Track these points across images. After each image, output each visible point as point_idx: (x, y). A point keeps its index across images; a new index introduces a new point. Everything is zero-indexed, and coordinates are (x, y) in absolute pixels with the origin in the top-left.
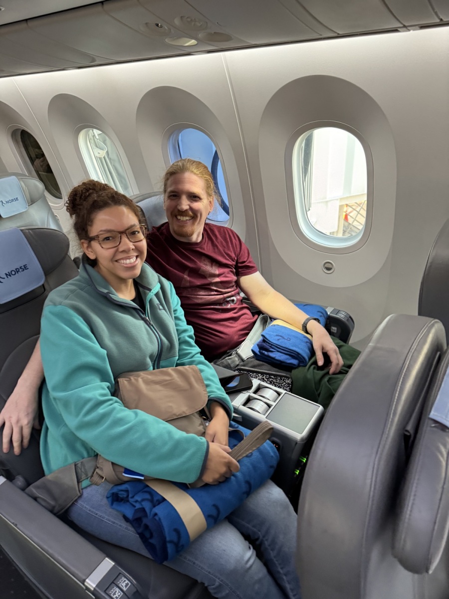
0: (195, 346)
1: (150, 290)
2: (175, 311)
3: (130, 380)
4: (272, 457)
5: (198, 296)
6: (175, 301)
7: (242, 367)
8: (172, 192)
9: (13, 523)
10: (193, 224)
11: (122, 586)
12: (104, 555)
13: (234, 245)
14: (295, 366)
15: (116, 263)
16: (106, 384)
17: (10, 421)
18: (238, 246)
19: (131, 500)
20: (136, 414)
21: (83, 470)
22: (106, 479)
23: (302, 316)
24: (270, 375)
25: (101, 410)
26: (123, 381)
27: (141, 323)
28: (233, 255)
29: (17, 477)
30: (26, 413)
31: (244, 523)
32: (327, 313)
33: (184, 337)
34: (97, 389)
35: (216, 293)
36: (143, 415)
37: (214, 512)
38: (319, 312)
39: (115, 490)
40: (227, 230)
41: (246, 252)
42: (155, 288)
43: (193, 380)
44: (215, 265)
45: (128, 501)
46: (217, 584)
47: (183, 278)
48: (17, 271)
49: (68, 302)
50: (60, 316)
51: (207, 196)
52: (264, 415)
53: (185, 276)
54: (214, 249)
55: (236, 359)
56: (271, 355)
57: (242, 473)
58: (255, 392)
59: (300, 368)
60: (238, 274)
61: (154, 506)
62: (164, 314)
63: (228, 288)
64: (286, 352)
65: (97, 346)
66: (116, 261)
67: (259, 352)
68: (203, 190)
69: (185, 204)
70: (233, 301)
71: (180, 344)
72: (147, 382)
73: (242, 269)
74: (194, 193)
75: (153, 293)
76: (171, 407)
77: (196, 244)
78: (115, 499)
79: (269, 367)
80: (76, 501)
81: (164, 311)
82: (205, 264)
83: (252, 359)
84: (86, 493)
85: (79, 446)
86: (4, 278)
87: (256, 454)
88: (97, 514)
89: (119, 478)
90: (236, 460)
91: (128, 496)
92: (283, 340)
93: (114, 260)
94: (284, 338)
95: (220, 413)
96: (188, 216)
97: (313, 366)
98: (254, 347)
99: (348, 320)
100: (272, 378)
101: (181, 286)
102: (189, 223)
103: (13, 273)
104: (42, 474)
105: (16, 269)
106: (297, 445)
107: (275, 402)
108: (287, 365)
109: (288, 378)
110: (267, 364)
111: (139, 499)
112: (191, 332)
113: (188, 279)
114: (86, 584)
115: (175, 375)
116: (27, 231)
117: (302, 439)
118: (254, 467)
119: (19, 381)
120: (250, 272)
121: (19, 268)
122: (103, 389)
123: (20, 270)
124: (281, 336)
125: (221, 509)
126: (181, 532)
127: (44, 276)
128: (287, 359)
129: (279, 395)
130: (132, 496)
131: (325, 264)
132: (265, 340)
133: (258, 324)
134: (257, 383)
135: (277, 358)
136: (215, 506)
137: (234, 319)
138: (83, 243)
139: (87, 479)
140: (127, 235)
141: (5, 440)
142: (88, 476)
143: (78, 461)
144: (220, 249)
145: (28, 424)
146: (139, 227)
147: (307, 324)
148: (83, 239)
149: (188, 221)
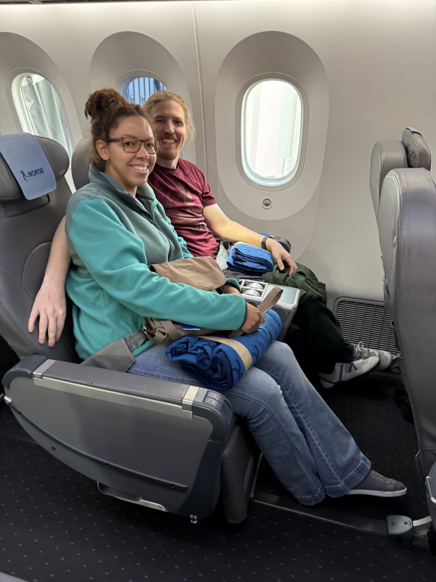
1: (153, 201)
2: (169, 224)
5: (178, 217)
8: (158, 117)
11: (214, 397)
12: (187, 386)
13: (199, 177)
15: (130, 167)
17: (45, 312)
18: (202, 179)
19: (189, 350)
22: (168, 334)
23: (258, 237)
28: (200, 185)
30: (61, 305)
35: (191, 216)
37: (256, 351)
39: (174, 344)
41: (208, 185)
42: (155, 199)
43: (210, 264)
44: (189, 192)
45: (188, 352)
47: (167, 199)
48: (36, 172)
49: (98, 196)
50: (98, 208)
52: (260, 296)
53: (168, 198)
56: (244, 264)
57: (264, 327)
58: (245, 285)
59: (268, 273)
61: (213, 350)
63: (197, 214)
64: (256, 260)
66: (130, 166)
67: (234, 263)
68: (183, 117)
69: (172, 128)
70: (203, 225)
72: (176, 267)
73: (207, 199)
74: (178, 118)
75: (155, 203)
76: (202, 283)
77: (174, 170)
78: (174, 352)
80: (129, 368)
82: (181, 189)
83: (227, 271)
86: (27, 177)
91: (187, 348)
92: (252, 251)
93: (129, 164)
96: (173, 140)
97: (278, 270)
98: (228, 260)
99: (287, 243)
102: (174, 146)
103: (34, 173)
105: (35, 171)
106: (290, 314)
107: (263, 289)
108: (258, 270)
111: (201, 345)
113: (171, 200)
114: (183, 403)
115: (196, 263)
117: (294, 308)
118: (271, 324)
120: (211, 203)
121: (37, 170)
124: (249, 250)
125: (259, 350)
126: (240, 363)
127: (56, 183)
128: (258, 266)
129: (264, 286)
130: (192, 345)
131: (264, 201)
132: (237, 252)
133: (222, 248)
134: (244, 281)
135: (250, 266)
136: (255, 347)
137: (206, 241)
138: (99, 143)
139: (138, 348)
140: (145, 145)
141: (42, 331)
142: (139, 345)
143: (126, 335)
144: (191, 178)
145: (63, 314)
146: (153, 141)
147: (265, 241)
148: (100, 139)
149: (173, 144)
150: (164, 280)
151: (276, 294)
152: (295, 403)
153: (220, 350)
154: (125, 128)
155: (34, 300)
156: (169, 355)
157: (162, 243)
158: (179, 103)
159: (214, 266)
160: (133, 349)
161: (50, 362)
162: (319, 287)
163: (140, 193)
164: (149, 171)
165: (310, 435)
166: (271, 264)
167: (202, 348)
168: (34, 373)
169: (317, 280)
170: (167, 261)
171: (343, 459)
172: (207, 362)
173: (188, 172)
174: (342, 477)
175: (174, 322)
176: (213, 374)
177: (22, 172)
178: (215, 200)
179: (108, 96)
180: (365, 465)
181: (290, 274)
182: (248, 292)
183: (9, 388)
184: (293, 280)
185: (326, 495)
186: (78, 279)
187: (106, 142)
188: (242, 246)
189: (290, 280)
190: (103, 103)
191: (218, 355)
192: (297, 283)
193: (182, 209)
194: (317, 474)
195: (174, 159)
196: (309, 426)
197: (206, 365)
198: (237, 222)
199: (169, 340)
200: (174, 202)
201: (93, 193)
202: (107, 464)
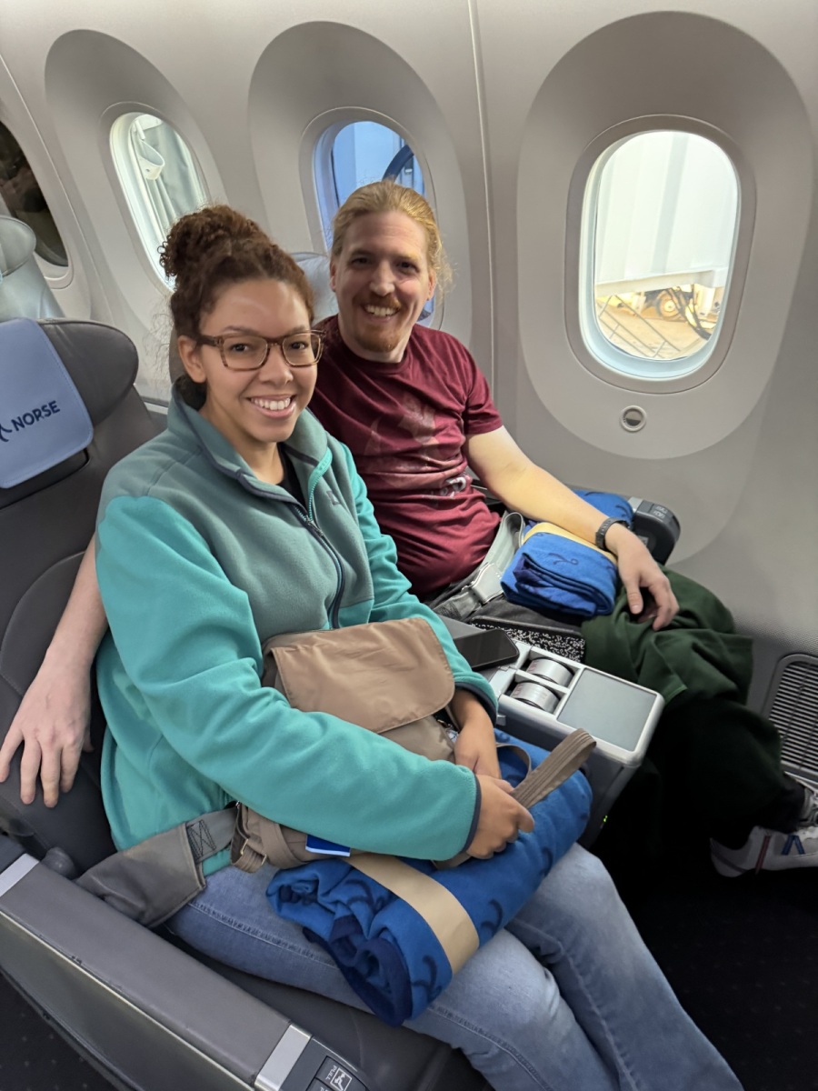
0: (400, 578)
1: (315, 463)
2: (359, 505)
3: (298, 650)
4: (583, 797)
5: (396, 475)
6: (357, 484)
7: (484, 617)
8: (359, 252)
9: (72, 959)
10: (399, 323)
11: (337, 1085)
12: (285, 1022)
13: (463, 368)
14: (586, 615)
15: (246, 403)
16: (249, 662)
17: (36, 738)
18: (470, 374)
19: (321, 899)
20: (323, 724)
21: (204, 837)
22: (268, 859)
23: (594, 518)
24: (541, 631)
25: (253, 717)
26: (282, 654)
27: (303, 532)
28: (462, 392)
29: (51, 850)
30: (70, 722)
31: (530, 927)
32: (631, 510)
33: (380, 559)
34: (235, 674)
35: (429, 468)
36: (338, 725)
37: (493, 917)
38: (618, 507)
39: (287, 880)
40: (449, 341)
41: (483, 386)
42: (324, 459)
43: (421, 647)
44: (428, 411)
45: (316, 902)
46: (494, 1051)
47: (370, 436)
48: (36, 415)
49: (159, 488)
50: (148, 519)
51: (428, 264)
52: (552, 712)
53: (373, 433)
54: (426, 377)
55: (470, 600)
56: (541, 592)
57: (534, 832)
58: (525, 666)
59: (599, 619)
60: (468, 430)
61: (375, 912)
62: (341, 512)
63: (449, 459)
64: (571, 588)
65: (225, 581)
67: (517, 586)
68: (422, 251)
69: (388, 281)
70: (460, 484)
71: (372, 572)
72: (331, 654)
73: (476, 419)
74: (407, 258)
75: (321, 469)
76: (387, 704)
77: (395, 365)
78: (286, 896)
79: (535, 615)
80: (193, 900)
81: (340, 506)
82: (410, 409)
83: (501, 601)
84: (213, 883)
85: (191, 788)
86: (11, 431)
88: (240, 926)
89: (296, 857)
90: (526, 807)
91: (316, 891)
92: (565, 563)
93: (245, 397)
94: (566, 561)
95: (476, 712)
96: (390, 308)
97: (624, 614)
98: (504, 577)
99: (670, 523)
100: (545, 638)
101: (366, 453)
102: (392, 321)
103: (29, 419)
104: (111, 849)
105: (34, 411)
106: (623, 772)
107: (567, 685)
108: (573, 612)
109: (578, 638)
110: (531, 611)
111: (345, 899)
112: (390, 547)
113: (379, 438)
114: (257, 1084)
115: (385, 639)
116: (52, 326)
117: (634, 762)
118: (556, 821)
119: (50, 653)
120: (489, 426)
121: (40, 408)
122: (247, 671)
123: (43, 414)
124: (559, 556)
125: (505, 910)
126: (439, 962)
127: (91, 428)
128: (573, 601)
129: (572, 673)
130: (325, 891)
131: (626, 413)
132: (528, 562)
133: (503, 531)
134: (523, 648)
135: (554, 599)
136: (494, 903)
137: (462, 522)
138: (182, 343)
139: (216, 854)
141: (27, 776)
142: (217, 850)
143: (193, 819)
144: (439, 376)
145: (74, 743)
146: (309, 335)
147: (605, 532)
148: (184, 334)
149: (389, 318)
151: (574, 755)
154: (232, 309)
156: (274, 898)
157: (314, 581)
158: (413, 217)
161: (23, 867)
166: (607, 599)
167: (346, 906)
169: (733, 627)
178: (502, 418)
181: (657, 624)
182: (525, 691)
184: (655, 647)
187: (195, 343)
188: (546, 540)
189: (650, 647)
191: (377, 946)
192: (665, 659)
193: (407, 455)
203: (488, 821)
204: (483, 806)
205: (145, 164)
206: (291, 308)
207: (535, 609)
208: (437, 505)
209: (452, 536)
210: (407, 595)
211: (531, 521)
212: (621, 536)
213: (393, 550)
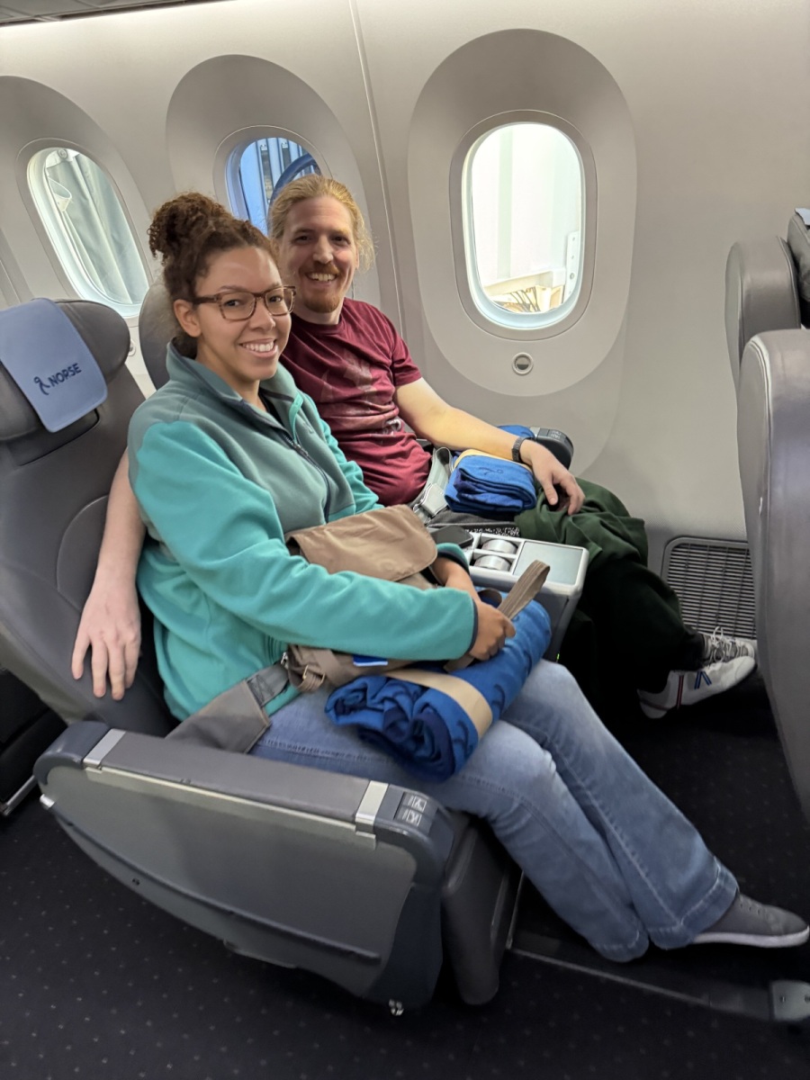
0: (368, 492)
1: (292, 400)
2: (327, 437)
3: (314, 535)
5: (347, 418)
8: (301, 230)
10: (339, 286)
11: (416, 807)
13: (385, 331)
14: (517, 510)
15: (240, 348)
17: (102, 639)
18: (392, 335)
19: (369, 703)
22: (326, 677)
27: (293, 453)
28: (388, 349)
30: (129, 623)
32: (534, 434)
33: (351, 477)
34: (272, 547)
35: (372, 412)
37: (498, 697)
38: (525, 433)
39: (341, 693)
41: (403, 344)
42: (298, 397)
44: (365, 365)
45: (366, 706)
46: (516, 805)
47: (323, 386)
48: (65, 374)
49: (183, 415)
50: (183, 438)
51: (355, 239)
52: (509, 570)
53: (325, 383)
56: (479, 498)
57: (516, 641)
58: (480, 546)
59: (526, 512)
60: (397, 382)
61: (414, 702)
62: (314, 436)
63: (385, 404)
64: (502, 490)
65: (253, 484)
66: (241, 345)
67: (459, 496)
68: (349, 227)
69: (327, 251)
70: (397, 425)
72: (336, 534)
73: (401, 372)
74: (340, 232)
75: (295, 408)
76: (390, 564)
77: (334, 327)
78: (341, 708)
79: (476, 517)
80: (261, 739)
81: (315, 434)
82: (350, 362)
83: (447, 512)
84: (276, 721)
86: (48, 387)
87: (523, 617)
89: (348, 673)
90: (509, 618)
91: (365, 699)
92: (493, 473)
93: (239, 343)
94: (491, 471)
95: (455, 567)
96: (331, 274)
97: (545, 506)
98: (446, 492)
99: (565, 442)
102: (333, 285)
103: (60, 377)
105: (64, 371)
106: (569, 603)
107: (515, 552)
108: (505, 509)
109: (514, 527)
110: (472, 516)
111: (390, 695)
112: (357, 470)
113: (331, 387)
114: (357, 820)
115: (377, 522)
117: (576, 593)
118: (529, 634)
120: (411, 378)
121: (66, 369)
123: (70, 373)
124: (487, 469)
125: (506, 691)
126: (468, 726)
127: (105, 385)
128: (505, 500)
129: (516, 546)
130: (372, 695)
131: (516, 359)
132: (464, 475)
133: (436, 463)
134: (476, 536)
135: (489, 501)
136: (498, 687)
137: (403, 455)
138: (179, 305)
139: (274, 698)
140: (265, 302)
141: (98, 674)
142: (276, 694)
143: (250, 675)
144: (368, 336)
145: (135, 640)
146: (282, 289)
147: (519, 447)
148: (182, 298)
149: (330, 283)
150: (315, 571)
151: (535, 578)
152: (583, 780)
153: (427, 705)
154: (223, 272)
155: (80, 614)
156: (332, 713)
157: (312, 488)
158: (340, 200)
159: (414, 526)
160: (265, 702)
161: (114, 737)
162: (630, 529)
163: (266, 387)
164: (280, 348)
165: (614, 837)
166: (531, 495)
167: (392, 700)
168: (86, 760)
169: (626, 514)
170: (325, 523)
171: (681, 880)
172: (404, 726)
173: (362, 324)
174: (679, 913)
175: (336, 652)
176: (417, 749)
177: (37, 380)
178: (420, 370)
179: (187, 211)
180: (724, 890)
181: (571, 510)
182: (484, 562)
183: (46, 783)
184: (574, 524)
185: (651, 944)
186: (160, 567)
187: (191, 304)
188: (474, 460)
189: (569, 524)
190: (179, 229)
191: (423, 717)
192: (582, 531)
193: (353, 401)
194: (632, 906)
195: (333, 309)
196: (611, 821)
197: (401, 733)
198: (464, 410)
199: (330, 686)
200: (337, 390)
201: (172, 408)
202: (231, 913)
203: (483, 625)
204: (479, 615)
205: (59, 199)
206: (267, 267)
207: (475, 514)
208: (382, 442)
209: (398, 467)
210: (376, 505)
211: (455, 453)
212: (530, 449)
213: (360, 472)
